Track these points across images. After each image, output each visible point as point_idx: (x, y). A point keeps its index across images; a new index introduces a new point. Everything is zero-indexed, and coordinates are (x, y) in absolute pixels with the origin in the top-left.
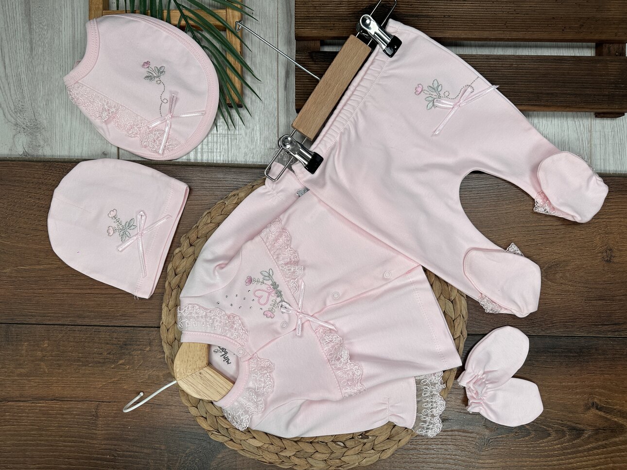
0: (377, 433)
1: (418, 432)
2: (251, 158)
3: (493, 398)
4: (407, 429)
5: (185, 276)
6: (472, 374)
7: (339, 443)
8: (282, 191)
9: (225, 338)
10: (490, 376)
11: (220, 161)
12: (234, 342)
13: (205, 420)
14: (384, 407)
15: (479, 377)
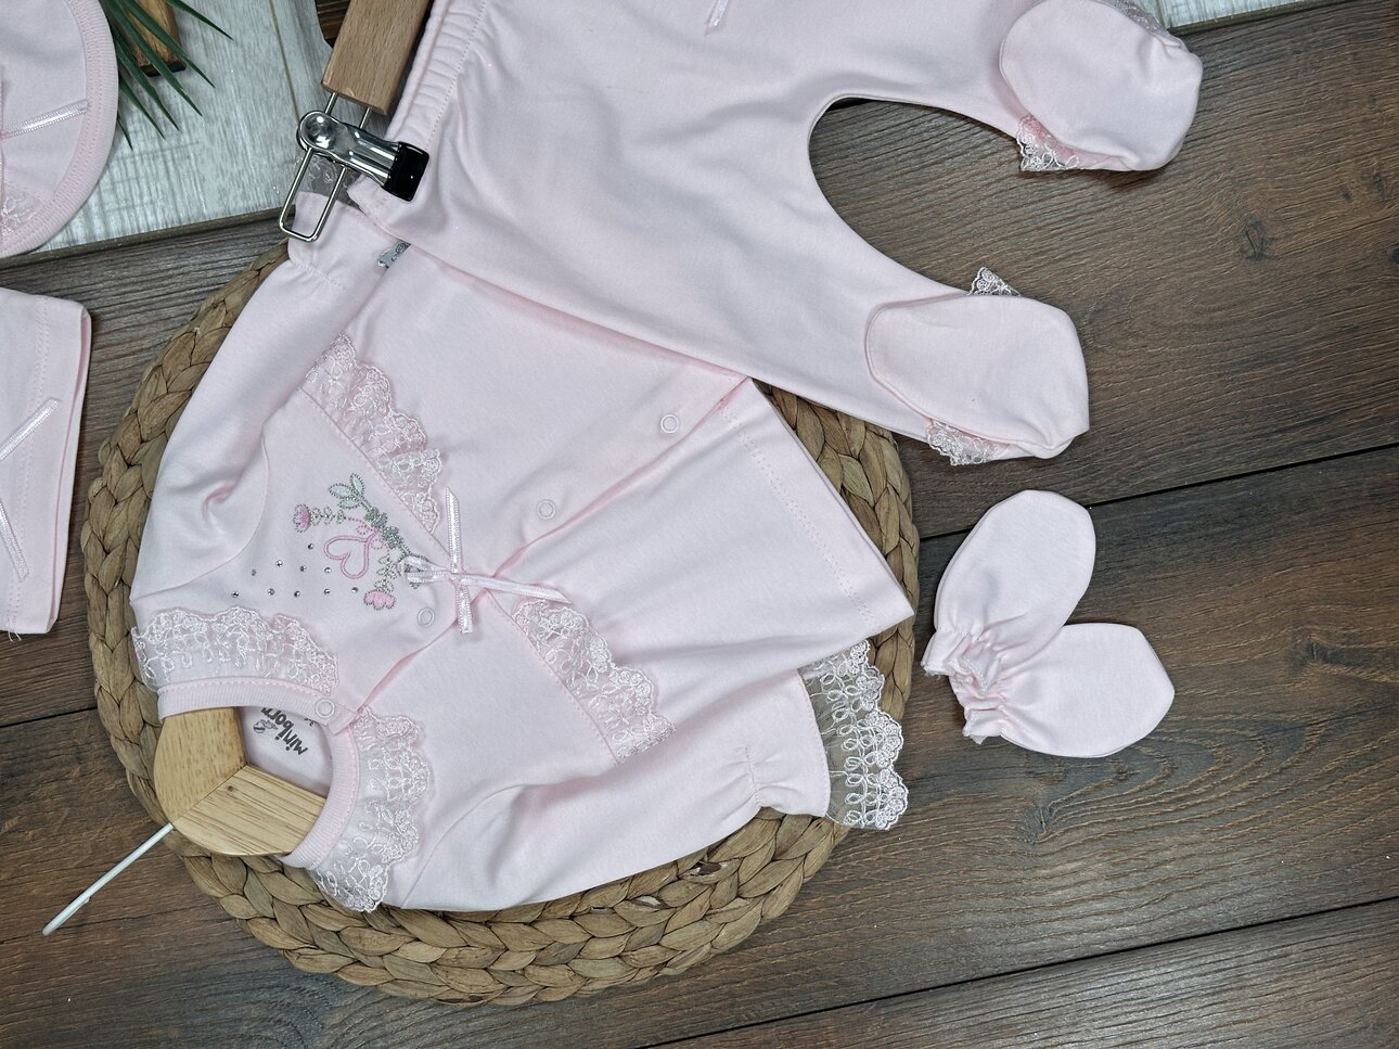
0: (737, 849)
1: (849, 822)
2: (239, 199)
3: (1032, 691)
4: (815, 823)
5: (131, 548)
6: (954, 635)
7: (644, 899)
8: (339, 264)
9: (274, 682)
10: (1005, 632)
11: (157, 224)
12: (301, 689)
13: (274, 923)
14: (738, 773)
15: (974, 639)
